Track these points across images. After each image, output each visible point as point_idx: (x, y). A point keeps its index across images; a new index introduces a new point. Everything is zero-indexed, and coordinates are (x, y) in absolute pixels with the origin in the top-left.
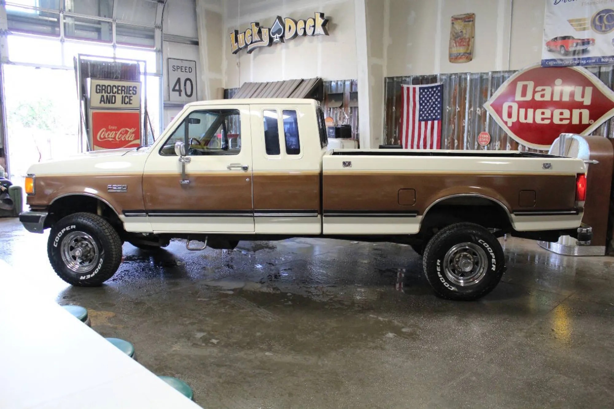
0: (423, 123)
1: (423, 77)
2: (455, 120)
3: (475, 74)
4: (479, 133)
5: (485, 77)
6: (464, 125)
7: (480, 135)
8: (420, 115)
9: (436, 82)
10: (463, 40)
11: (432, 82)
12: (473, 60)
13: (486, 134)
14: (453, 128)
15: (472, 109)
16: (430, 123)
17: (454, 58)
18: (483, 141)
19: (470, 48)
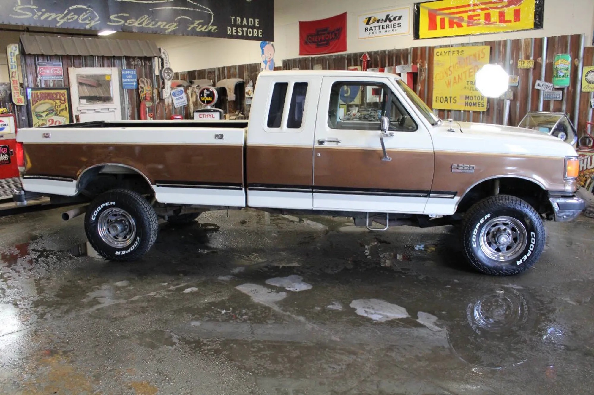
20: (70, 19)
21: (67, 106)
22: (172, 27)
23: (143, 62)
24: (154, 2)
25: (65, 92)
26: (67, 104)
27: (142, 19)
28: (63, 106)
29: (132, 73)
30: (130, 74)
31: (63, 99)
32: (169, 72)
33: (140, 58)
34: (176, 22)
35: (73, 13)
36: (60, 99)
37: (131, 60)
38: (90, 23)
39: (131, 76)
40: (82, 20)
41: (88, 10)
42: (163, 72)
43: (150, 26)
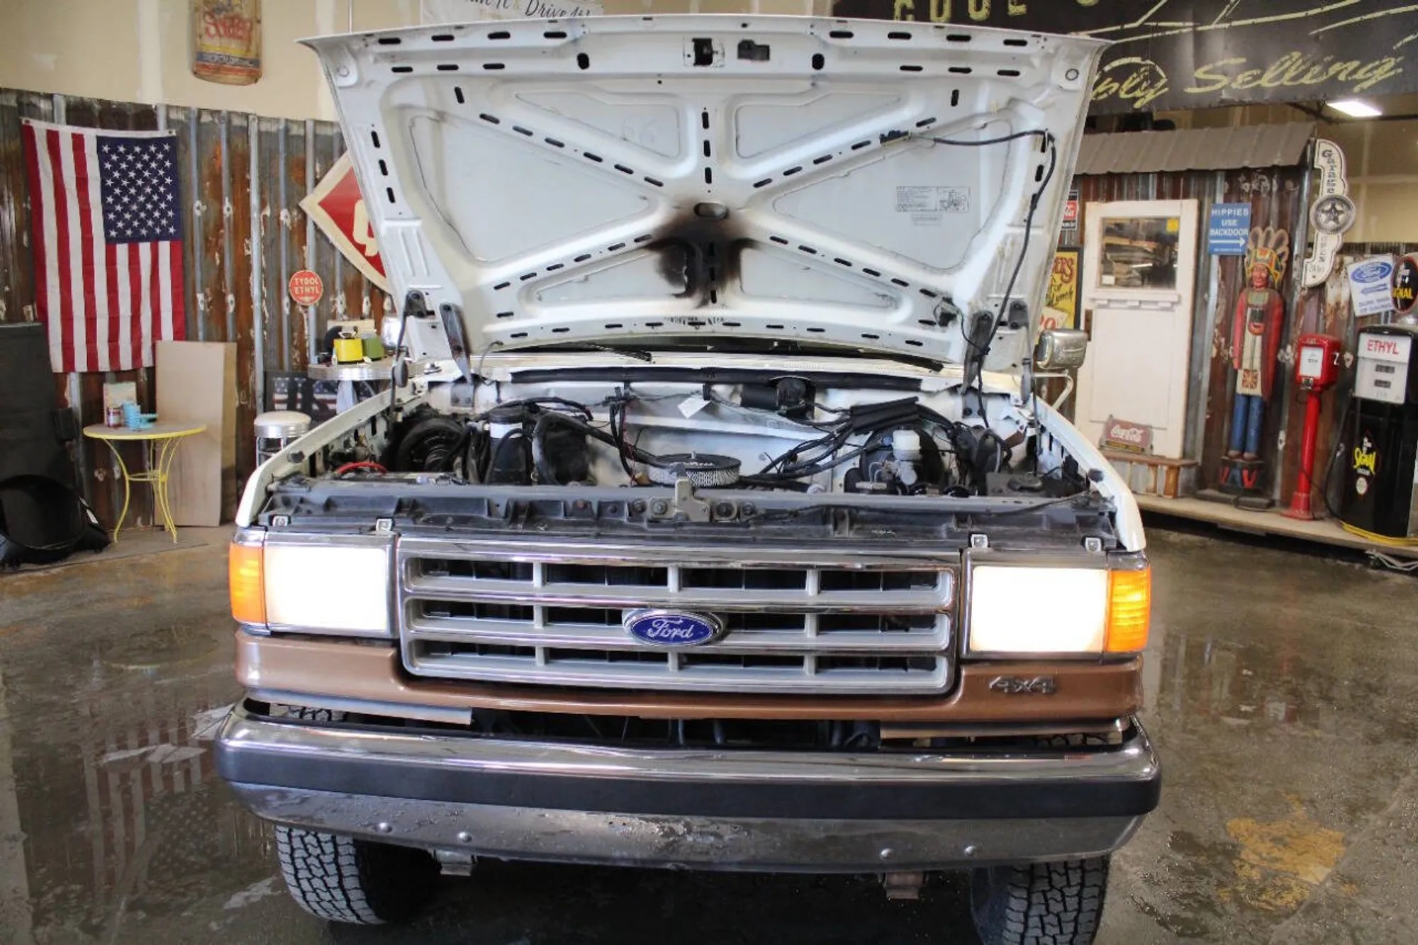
0: (122, 250)
1: (106, 104)
2: (220, 241)
3: (270, 120)
4: (290, 275)
5: (295, 130)
6: (247, 252)
7: (295, 278)
8: (108, 225)
9: (154, 126)
10: (236, 21)
11: (139, 127)
12: (260, 81)
13: (310, 275)
14: (218, 262)
15: (268, 212)
16: (145, 249)
17: (206, 67)
18: (304, 295)
19: (253, 48)
20: (1102, 93)
21: (1074, 290)
22: (1380, 71)
23: (1274, 182)
24: (1327, 8)
25: (1073, 256)
26: (1074, 282)
27: (1282, 64)
28: (1065, 289)
29: (1238, 212)
30: (1231, 217)
31: (1068, 271)
32: (1338, 207)
33: (1269, 171)
34: (1395, 54)
35: (1109, 79)
36: (1063, 272)
37: (1242, 179)
38: (1143, 97)
39: (1234, 222)
40: (1128, 92)
41: (1144, 65)
42: (1313, 210)
43: (1306, 80)
